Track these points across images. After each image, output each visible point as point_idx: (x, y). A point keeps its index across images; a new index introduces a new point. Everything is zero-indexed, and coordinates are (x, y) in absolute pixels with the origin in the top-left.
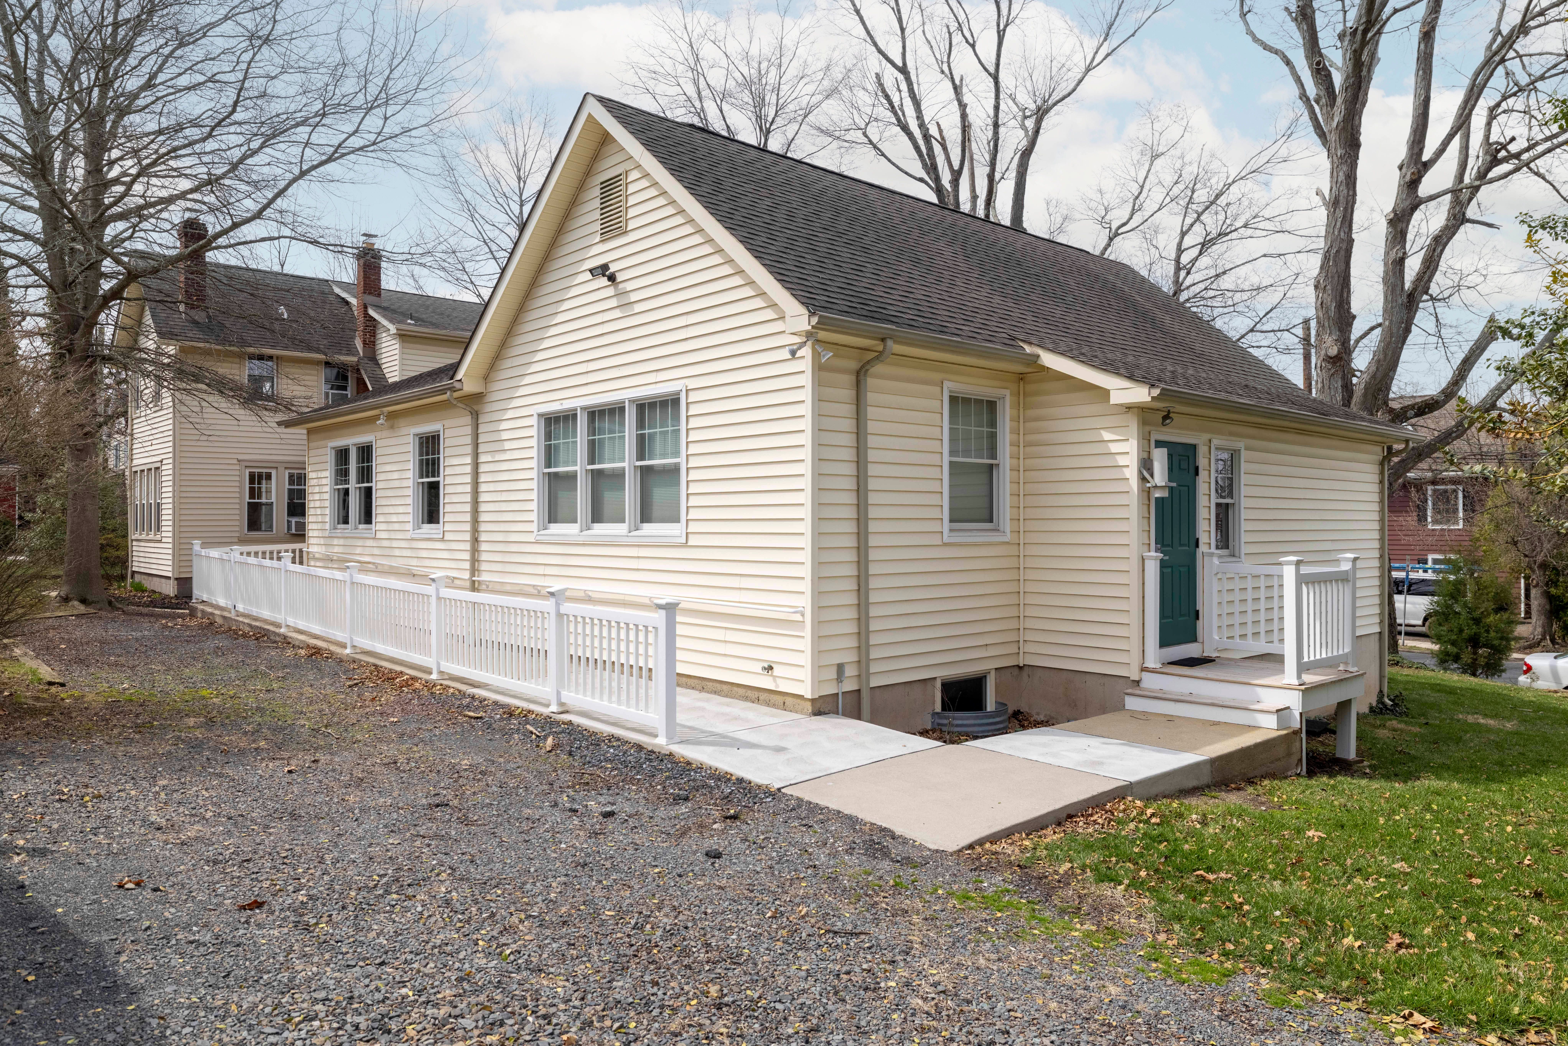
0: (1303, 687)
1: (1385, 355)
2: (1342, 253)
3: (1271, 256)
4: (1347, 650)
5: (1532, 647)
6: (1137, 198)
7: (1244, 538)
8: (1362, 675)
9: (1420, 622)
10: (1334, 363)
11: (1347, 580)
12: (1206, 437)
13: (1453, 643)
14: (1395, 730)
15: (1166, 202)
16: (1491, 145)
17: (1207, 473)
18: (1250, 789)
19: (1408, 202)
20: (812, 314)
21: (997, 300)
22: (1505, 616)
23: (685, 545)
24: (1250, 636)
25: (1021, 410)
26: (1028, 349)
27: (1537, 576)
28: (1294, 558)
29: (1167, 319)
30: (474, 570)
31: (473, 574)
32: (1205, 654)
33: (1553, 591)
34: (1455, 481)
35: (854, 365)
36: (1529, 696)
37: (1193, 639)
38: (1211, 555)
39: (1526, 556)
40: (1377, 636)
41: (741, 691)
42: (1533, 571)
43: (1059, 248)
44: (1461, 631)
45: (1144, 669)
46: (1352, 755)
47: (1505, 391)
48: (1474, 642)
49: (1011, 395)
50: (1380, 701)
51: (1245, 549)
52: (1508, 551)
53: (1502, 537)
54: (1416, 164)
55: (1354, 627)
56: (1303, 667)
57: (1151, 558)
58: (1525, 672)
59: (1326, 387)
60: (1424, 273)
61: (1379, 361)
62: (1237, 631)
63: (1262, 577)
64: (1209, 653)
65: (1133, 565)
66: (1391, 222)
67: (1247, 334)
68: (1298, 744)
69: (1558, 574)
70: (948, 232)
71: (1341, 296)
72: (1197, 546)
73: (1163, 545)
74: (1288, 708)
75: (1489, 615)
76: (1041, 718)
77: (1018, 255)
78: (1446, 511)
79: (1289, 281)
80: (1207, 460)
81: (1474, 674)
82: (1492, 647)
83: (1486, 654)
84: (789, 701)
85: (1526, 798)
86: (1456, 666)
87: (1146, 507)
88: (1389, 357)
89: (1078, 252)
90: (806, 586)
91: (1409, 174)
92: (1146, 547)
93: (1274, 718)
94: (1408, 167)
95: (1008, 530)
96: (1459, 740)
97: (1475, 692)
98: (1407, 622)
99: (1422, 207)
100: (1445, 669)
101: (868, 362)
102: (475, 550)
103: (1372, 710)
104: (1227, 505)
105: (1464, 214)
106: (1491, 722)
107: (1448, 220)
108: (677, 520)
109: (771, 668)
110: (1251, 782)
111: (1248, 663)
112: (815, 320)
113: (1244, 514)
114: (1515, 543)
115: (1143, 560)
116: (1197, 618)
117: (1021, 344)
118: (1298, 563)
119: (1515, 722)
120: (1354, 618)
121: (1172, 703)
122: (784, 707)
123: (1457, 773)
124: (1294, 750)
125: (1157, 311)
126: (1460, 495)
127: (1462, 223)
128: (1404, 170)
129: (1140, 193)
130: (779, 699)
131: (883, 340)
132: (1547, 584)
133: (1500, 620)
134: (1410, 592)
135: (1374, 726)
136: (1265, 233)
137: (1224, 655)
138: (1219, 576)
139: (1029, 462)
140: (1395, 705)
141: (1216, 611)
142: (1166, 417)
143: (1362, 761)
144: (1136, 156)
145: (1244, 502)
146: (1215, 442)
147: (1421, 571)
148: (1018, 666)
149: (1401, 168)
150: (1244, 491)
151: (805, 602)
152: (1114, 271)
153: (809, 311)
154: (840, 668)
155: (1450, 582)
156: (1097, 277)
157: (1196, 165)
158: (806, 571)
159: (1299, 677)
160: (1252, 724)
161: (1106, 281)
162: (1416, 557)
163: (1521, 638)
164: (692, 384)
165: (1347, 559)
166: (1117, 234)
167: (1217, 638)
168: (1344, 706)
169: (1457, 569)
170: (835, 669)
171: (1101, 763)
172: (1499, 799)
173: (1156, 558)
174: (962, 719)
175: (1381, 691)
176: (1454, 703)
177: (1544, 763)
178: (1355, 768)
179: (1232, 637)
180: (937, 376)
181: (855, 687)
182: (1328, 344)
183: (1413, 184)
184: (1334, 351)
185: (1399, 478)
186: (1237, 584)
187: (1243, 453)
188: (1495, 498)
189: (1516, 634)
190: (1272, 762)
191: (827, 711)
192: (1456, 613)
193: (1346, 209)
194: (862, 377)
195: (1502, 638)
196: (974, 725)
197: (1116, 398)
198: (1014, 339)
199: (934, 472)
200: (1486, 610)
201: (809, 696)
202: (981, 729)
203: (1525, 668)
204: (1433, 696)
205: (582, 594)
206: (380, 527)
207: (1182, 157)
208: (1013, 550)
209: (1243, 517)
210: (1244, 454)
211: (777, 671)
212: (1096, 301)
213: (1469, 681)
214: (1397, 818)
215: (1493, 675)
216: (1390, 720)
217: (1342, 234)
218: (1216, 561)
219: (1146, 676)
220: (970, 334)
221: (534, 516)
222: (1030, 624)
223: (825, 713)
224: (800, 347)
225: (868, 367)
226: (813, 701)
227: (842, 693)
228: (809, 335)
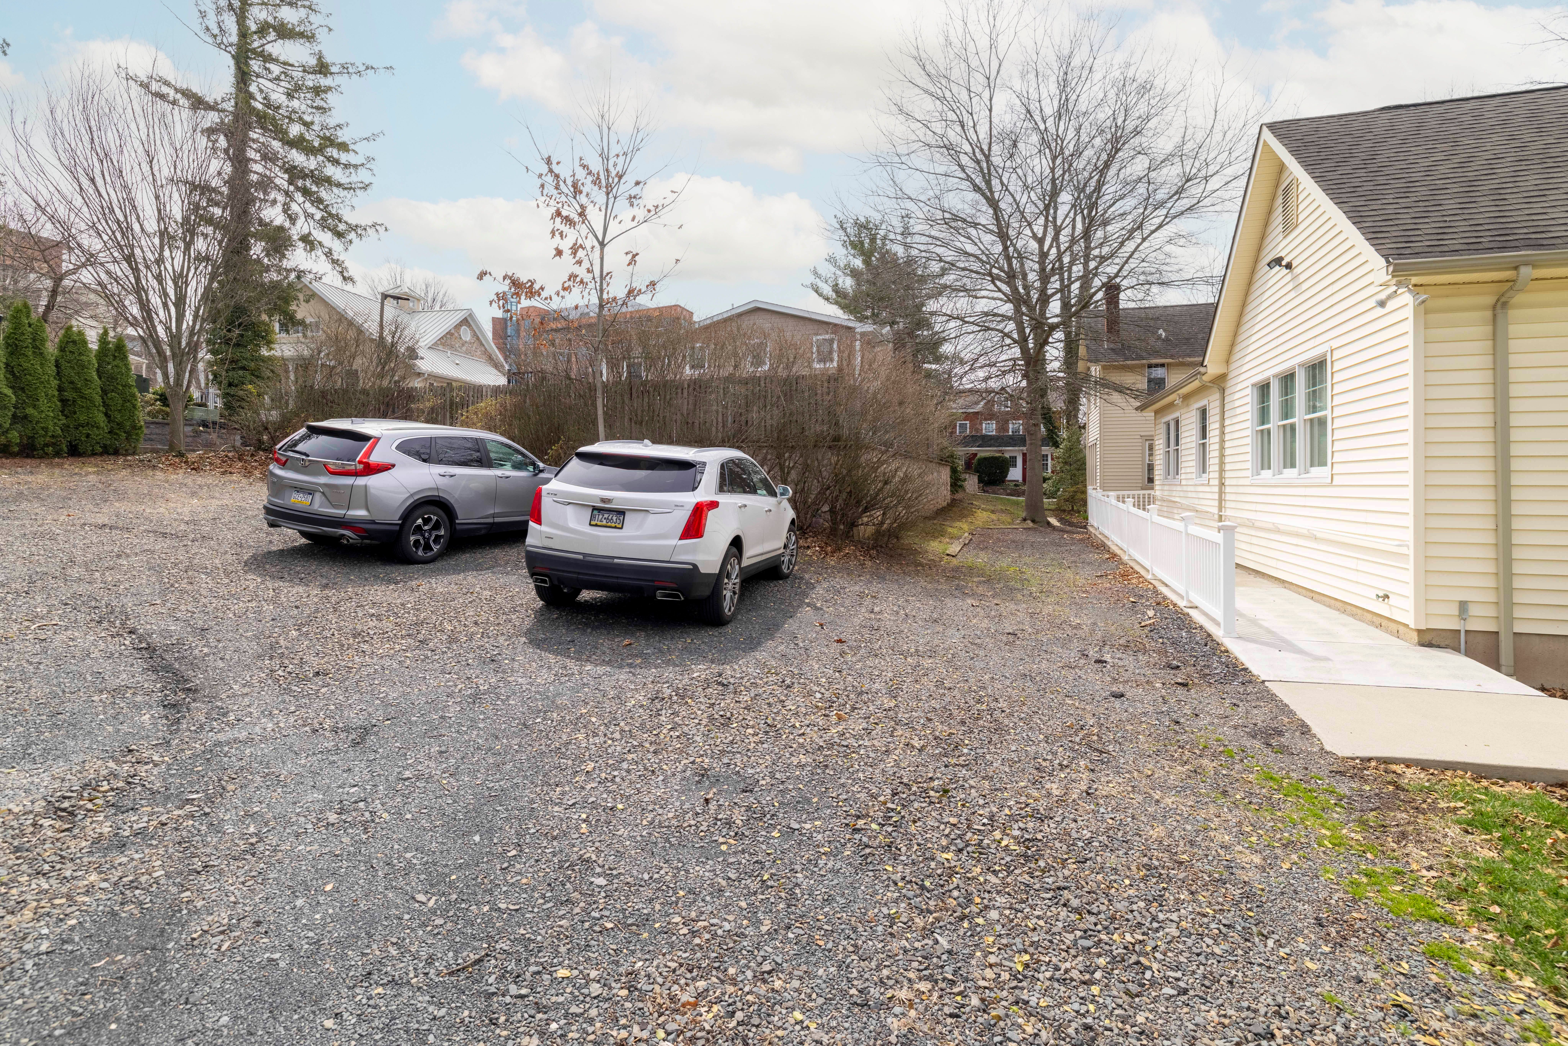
20: (1390, 264)
23: (1331, 484)
30: (1220, 508)
31: (1220, 510)
35: (1490, 300)
41: (1369, 616)
84: (1401, 629)
90: (1409, 521)
101: (1504, 294)
102: (1221, 493)
108: (1325, 464)
109: (1387, 596)
112: (1391, 269)
131: (1516, 268)
151: (1409, 536)
153: (1388, 262)
154: (1463, 606)
158: (1408, 507)
164: (1335, 344)
170: (1456, 605)
181: (1489, 628)
191: (1442, 644)
194: (1499, 311)
201: (1413, 626)
205: (1271, 526)
206: (1183, 476)
211: (1393, 600)
221: (1249, 465)
223: (1439, 647)
224: (1389, 297)
225: (1503, 299)
226: (1419, 631)
227: (1466, 631)
228: (1399, 284)
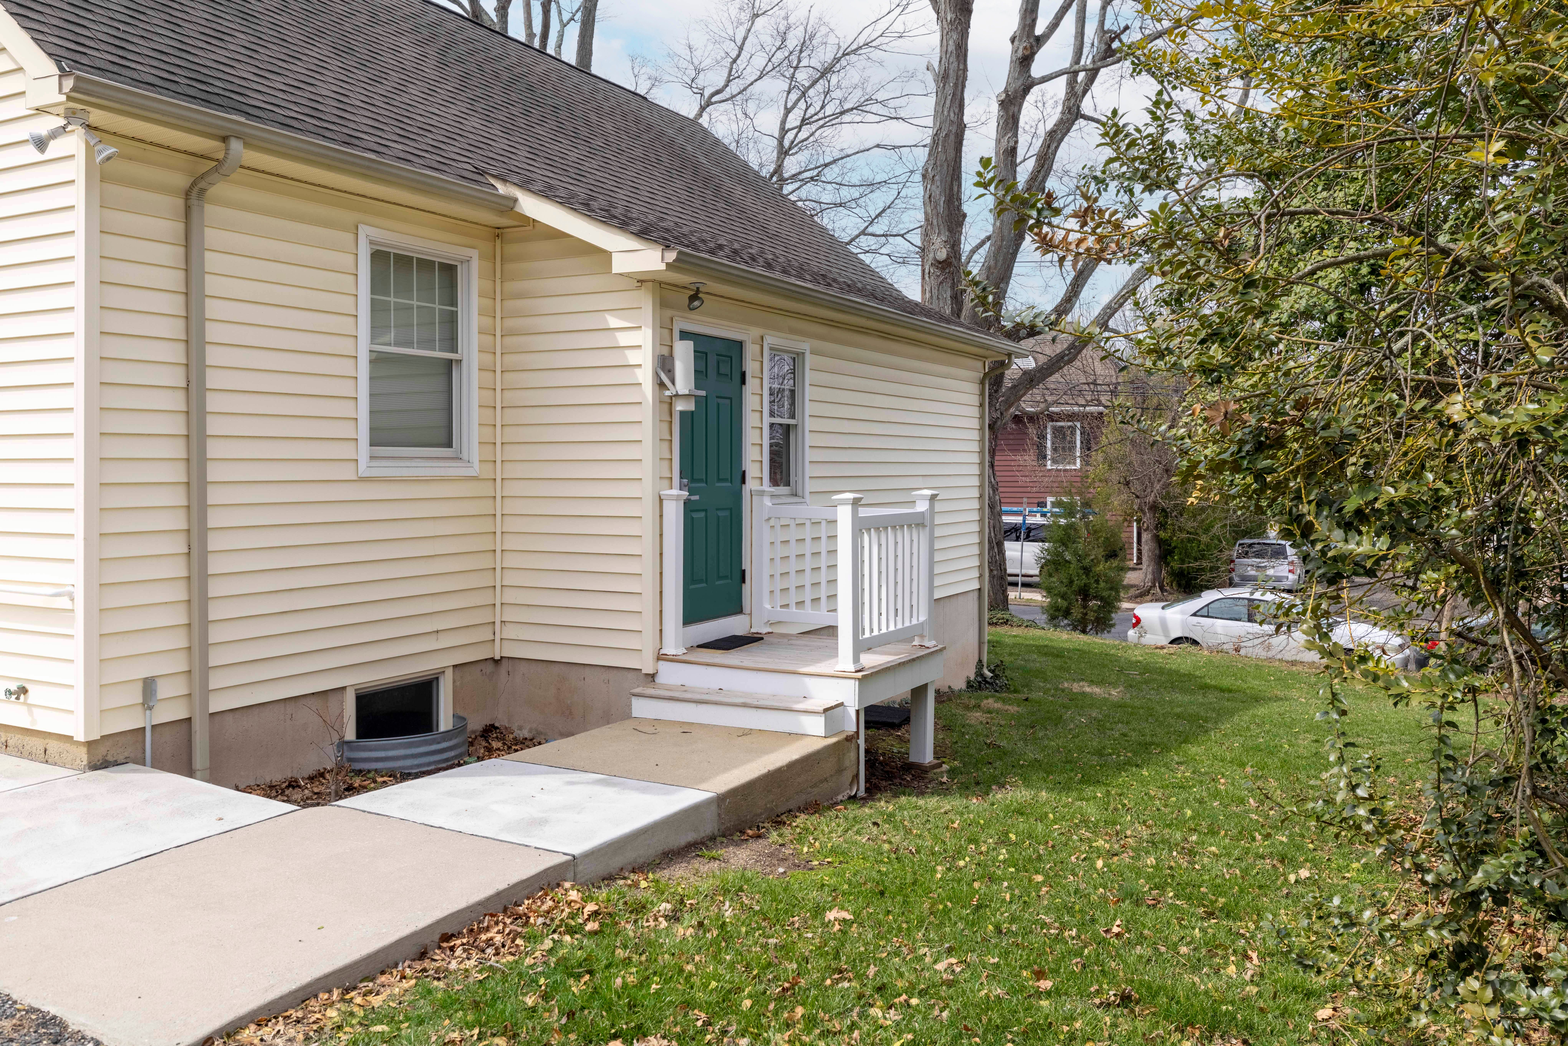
0: (860, 675)
1: (996, 261)
2: (952, 137)
3: (883, 147)
4: (922, 618)
5: (1142, 595)
6: (734, 61)
7: (810, 471)
8: (941, 650)
9: (1037, 572)
10: (943, 269)
11: (923, 525)
12: (755, 332)
13: (1063, 596)
14: (989, 712)
15: (767, 69)
16: (1105, 32)
17: (758, 381)
18: (774, 836)
19: (1020, 83)
20: (64, 74)
21: (474, 122)
22: (1115, 563)
24: (808, 603)
25: (498, 282)
26: (502, 189)
27: (1148, 519)
28: (850, 496)
29: (738, 191)
32: (753, 630)
33: (1162, 534)
34: (1071, 417)
35: (181, 181)
36: (1136, 655)
37: (738, 610)
38: (762, 493)
39: (1137, 497)
40: (976, 594)
42: (1145, 514)
43: (602, 85)
44: (1071, 582)
45: (661, 657)
46: (929, 758)
47: (1116, 311)
48: (1085, 593)
49: (481, 257)
50: (979, 673)
51: (810, 486)
52: (1120, 492)
53: (1115, 477)
54: (1028, 37)
55: (931, 588)
56: (861, 646)
57: (671, 498)
58: (1134, 626)
59: (935, 298)
60: (1039, 172)
61: (989, 268)
62: (793, 597)
63: (824, 523)
64: (759, 628)
65: (647, 510)
66: (1003, 104)
67: (857, 236)
68: (853, 755)
69: (1166, 517)
70: (425, 32)
71: (951, 189)
72: (743, 481)
73: (693, 480)
74: (842, 704)
75: (1099, 562)
76: (525, 733)
77: (534, 79)
78: (1064, 449)
79: (903, 178)
80: (758, 364)
81: (1084, 631)
82: (1102, 599)
83: (1095, 608)
84: (54, 746)
85: (1124, 805)
86: (1066, 622)
87: (665, 426)
88: (1000, 264)
89: (630, 96)
90: (76, 549)
91: (1021, 48)
92: (666, 483)
93: (820, 720)
94: (1020, 40)
95: (475, 459)
96: (1058, 721)
97: (1082, 654)
98: (1024, 572)
99: (1035, 90)
100: (1056, 626)
101: (202, 177)
103: (970, 685)
104: (788, 426)
105: (1079, 107)
106: (1097, 690)
107: (1063, 113)
109: (24, 690)
110: (778, 823)
111: (805, 640)
112: (69, 83)
113: (810, 440)
114: (1127, 484)
115: (661, 500)
116: (743, 580)
117: (493, 181)
118: (856, 503)
119: (1121, 688)
120: (931, 576)
121: (692, 706)
122: (45, 758)
123: (1049, 773)
124: (847, 763)
125: (726, 180)
126: (1078, 432)
127: (1076, 119)
128: (1016, 43)
129: (738, 56)
130: (37, 744)
131: (224, 139)
132: (1156, 528)
133: (1110, 568)
134: (1028, 538)
135: (967, 708)
136: (878, 118)
137: (777, 630)
138: (772, 522)
139: (510, 359)
140: (996, 677)
141: (767, 571)
142: (694, 297)
143: (940, 765)
144: (734, 12)
145: (810, 424)
146: (769, 340)
147: (1038, 515)
148: (492, 659)
149: (1013, 40)
150: (809, 408)
151: (74, 576)
152: (677, 125)
153: (61, 69)
154: (149, 685)
155: (1060, 526)
156: (649, 128)
157: (802, 28)
158: (76, 524)
159: (856, 659)
160: (794, 731)
161: (662, 133)
162: (1036, 501)
163: (1132, 586)
165: (923, 497)
166: (709, 103)
167: (768, 607)
168: (919, 692)
169: (1071, 514)
170: (139, 687)
171: (539, 822)
172: (1092, 811)
173: (678, 498)
174: (384, 748)
175: (980, 661)
176: (1061, 668)
177: (1145, 746)
178: (930, 775)
179: (787, 606)
180: (348, 216)
181: (180, 713)
182: (936, 246)
183: (1024, 61)
184: (942, 255)
185: (1010, 407)
186: (793, 534)
187: (808, 356)
188: (1109, 435)
189: (1125, 583)
190: (815, 786)
191: (121, 758)
192: (1067, 561)
193: (956, 85)
194: (194, 201)
195: (1111, 589)
196: (406, 757)
197: (621, 264)
198: (481, 173)
199: (345, 367)
200: (1096, 558)
201: (80, 737)
202: (416, 762)
203: (1134, 621)
204: (1038, 662)
207: (786, 18)
208: (486, 489)
209: (808, 443)
210: (809, 360)
211: (35, 695)
212: (639, 152)
213: (1078, 640)
214: (962, 863)
215: (1103, 630)
216: (987, 698)
217: (952, 115)
218: (767, 502)
219: (663, 666)
220: (402, 155)
222: (510, 597)
223: (116, 764)
224: (54, 135)
225: (202, 184)
226: (90, 744)
227: (153, 726)
228: (70, 115)
